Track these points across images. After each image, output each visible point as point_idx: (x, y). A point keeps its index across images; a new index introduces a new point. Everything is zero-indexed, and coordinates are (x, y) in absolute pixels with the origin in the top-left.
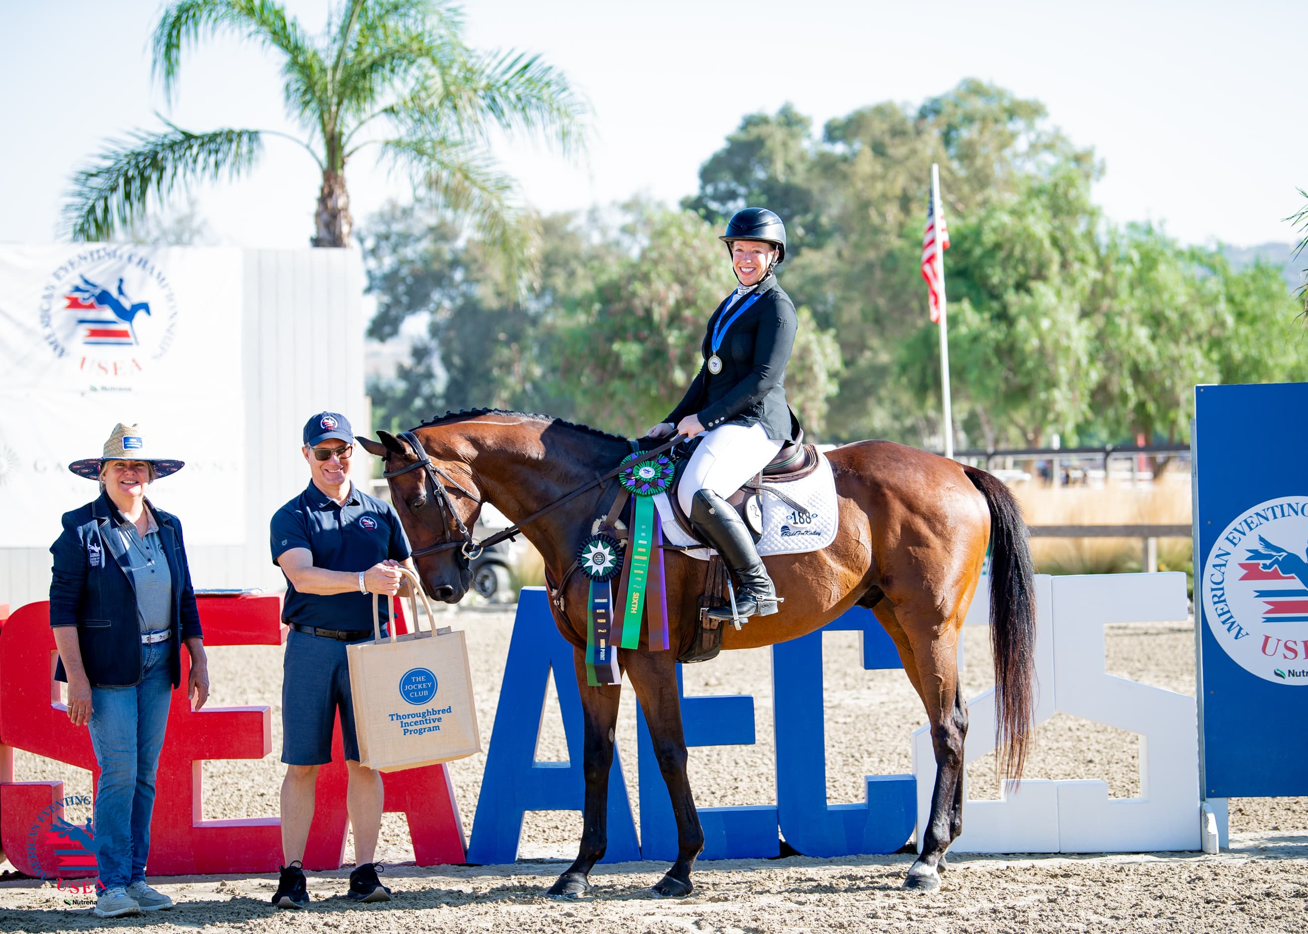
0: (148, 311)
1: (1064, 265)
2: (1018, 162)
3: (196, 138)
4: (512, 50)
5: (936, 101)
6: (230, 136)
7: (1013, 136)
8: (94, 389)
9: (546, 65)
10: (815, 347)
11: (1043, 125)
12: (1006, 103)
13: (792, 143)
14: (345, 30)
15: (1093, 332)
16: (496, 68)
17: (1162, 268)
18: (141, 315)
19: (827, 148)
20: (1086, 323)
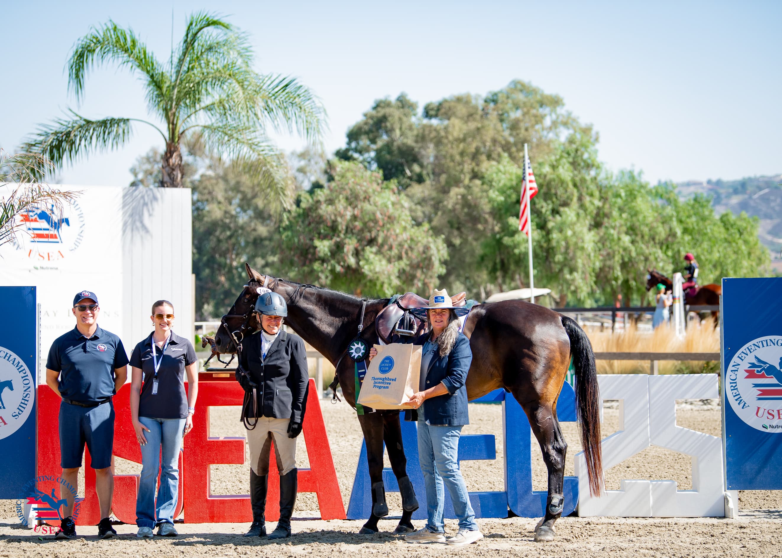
0: (68, 224)
1: (580, 199)
2: (545, 133)
3: (92, 123)
4: (279, 76)
5: (496, 94)
6: (113, 122)
7: (543, 117)
8: (36, 268)
9: (299, 85)
10: (432, 246)
11: (561, 111)
12: (539, 97)
13: (404, 119)
14: (181, 61)
15: (597, 238)
16: (269, 85)
17: (639, 200)
18: (64, 225)
19: (425, 121)
20: (593, 233)
